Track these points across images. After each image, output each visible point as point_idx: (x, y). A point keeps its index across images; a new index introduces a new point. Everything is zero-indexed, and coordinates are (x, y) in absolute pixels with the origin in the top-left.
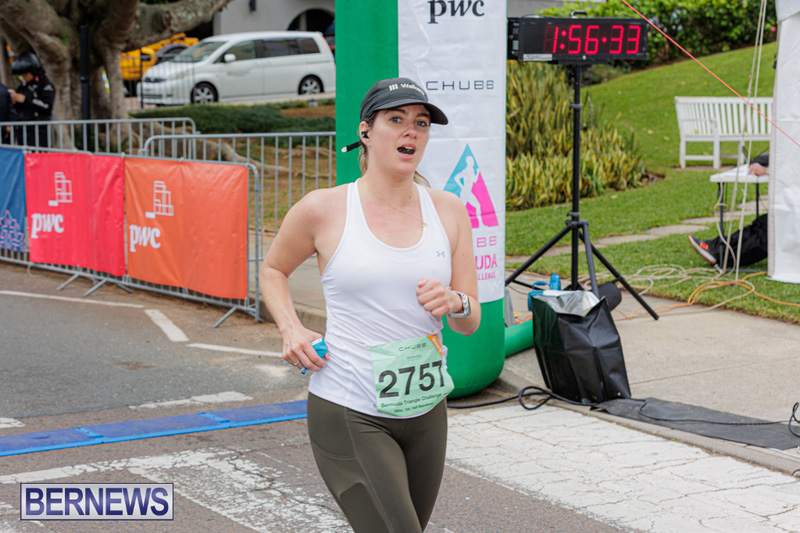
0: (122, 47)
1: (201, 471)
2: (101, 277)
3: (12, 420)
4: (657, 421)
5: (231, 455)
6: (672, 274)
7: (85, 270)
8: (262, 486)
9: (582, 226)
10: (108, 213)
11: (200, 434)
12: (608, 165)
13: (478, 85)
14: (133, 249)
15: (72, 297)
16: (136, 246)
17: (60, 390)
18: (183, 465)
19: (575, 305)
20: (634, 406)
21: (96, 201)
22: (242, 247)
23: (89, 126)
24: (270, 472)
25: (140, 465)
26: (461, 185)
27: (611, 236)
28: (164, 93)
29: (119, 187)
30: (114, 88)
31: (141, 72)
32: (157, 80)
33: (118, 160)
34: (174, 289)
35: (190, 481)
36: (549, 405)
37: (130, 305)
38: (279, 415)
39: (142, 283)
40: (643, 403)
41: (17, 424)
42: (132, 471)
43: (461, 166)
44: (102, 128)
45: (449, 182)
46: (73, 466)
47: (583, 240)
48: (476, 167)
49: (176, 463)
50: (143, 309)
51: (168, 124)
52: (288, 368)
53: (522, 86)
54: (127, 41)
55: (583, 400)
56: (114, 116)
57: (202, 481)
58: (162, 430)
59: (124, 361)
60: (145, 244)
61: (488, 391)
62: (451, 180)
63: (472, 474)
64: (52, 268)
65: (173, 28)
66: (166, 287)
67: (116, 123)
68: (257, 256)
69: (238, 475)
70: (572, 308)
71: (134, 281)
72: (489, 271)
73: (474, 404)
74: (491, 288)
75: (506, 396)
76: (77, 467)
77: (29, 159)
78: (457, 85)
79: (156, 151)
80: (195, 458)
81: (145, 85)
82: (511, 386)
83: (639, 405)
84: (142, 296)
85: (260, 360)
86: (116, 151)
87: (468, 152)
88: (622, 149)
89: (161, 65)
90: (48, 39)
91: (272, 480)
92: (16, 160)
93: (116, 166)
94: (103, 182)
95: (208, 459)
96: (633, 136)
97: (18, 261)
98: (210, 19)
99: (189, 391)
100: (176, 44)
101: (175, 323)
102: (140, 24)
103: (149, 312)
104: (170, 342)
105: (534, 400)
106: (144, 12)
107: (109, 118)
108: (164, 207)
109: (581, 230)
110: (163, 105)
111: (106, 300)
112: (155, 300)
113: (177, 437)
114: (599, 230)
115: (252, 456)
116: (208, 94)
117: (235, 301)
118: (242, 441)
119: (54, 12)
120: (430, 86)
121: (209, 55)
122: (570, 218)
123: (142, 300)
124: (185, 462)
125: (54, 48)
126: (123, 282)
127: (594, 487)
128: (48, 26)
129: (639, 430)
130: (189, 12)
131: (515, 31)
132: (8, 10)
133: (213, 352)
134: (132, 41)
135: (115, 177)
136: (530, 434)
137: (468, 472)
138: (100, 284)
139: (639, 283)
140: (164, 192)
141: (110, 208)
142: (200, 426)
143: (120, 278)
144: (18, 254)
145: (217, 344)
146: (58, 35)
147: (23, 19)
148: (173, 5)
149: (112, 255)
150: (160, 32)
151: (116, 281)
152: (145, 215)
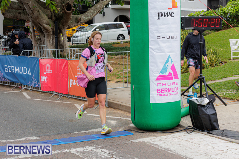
0: (67, 27)
1: (92, 152)
2: (62, 95)
3: (37, 137)
4: (227, 136)
5: (101, 147)
6: (230, 92)
7: (57, 92)
8: (110, 157)
9: (203, 78)
11: (91, 141)
12: (210, 59)
13: (172, 37)
14: (71, 86)
15: (53, 100)
17: (50, 128)
18: (86, 150)
19: (202, 102)
20: (220, 132)
21: (60, 72)
23: (57, 50)
24: (112, 152)
25: (74, 150)
26: (167, 67)
27: (211, 81)
28: (79, 40)
29: (66, 68)
30: (64, 39)
31: (72, 34)
32: (77, 37)
33: (66, 60)
34: (83, 98)
35: (89, 155)
36: (194, 132)
39: (73, 96)
40: (223, 131)
41: (38, 138)
42: (72, 152)
43: (167, 61)
44: (61, 51)
45: (164, 66)
46: (55, 151)
47: (204, 83)
48: (172, 61)
49: (84, 150)
50: (73, 104)
51: (80, 50)
52: (116, 121)
53: (183, 36)
54: (68, 26)
55: (205, 131)
56: (64, 47)
57: (92, 155)
58: (80, 140)
59: (69, 119)
60: (75, 85)
61: (176, 128)
62: (165, 65)
63: (172, 153)
64: (47, 92)
65: (81, 21)
66: (80, 97)
67: (65, 49)
69: (103, 153)
70: (201, 103)
71: (71, 96)
72: (176, 92)
73: (172, 132)
74: (177, 97)
75: (181, 129)
76: (56, 151)
77: (40, 60)
78: (166, 37)
79: (77, 57)
80: (90, 148)
81: (73, 38)
82: (183, 126)
83: (222, 132)
84: (73, 100)
85: (108, 119)
86: (65, 58)
87: (169, 57)
88: (214, 55)
89: (78, 32)
90: (46, 26)
91: (113, 155)
92: (37, 61)
93: (66, 62)
94: (62, 67)
95: (94, 149)
96: (217, 51)
97: (38, 90)
98: (92, 19)
99: (88, 128)
100: (82, 26)
102: (72, 21)
103: (75, 105)
105: (190, 130)
106: (73, 17)
107: (63, 48)
108: (80, 74)
109: (203, 79)
110: (79, 44)
111: (63, 101)
112: (77, 101)
113: (84, 142)
114: (208, 79)
115: (106, 148)
118: (104, 143)
119: (47, 18)
120: (158, 38)
121: (92, 29)
122: (200, 76)
124: (87, 150)
125: (48, 28)
126: (68, 96)
127: (209, 157)
128: (46, 22)
129: (222, 139)
130: (86, 17)
131: (183, 21)
132: (34, 18)
133: (94, 116)
134: (70, 25)
135: (65, 65)
136: (189, 141)
137: (171, 152)
138: (61, 96)
139: (220, 95)
140: (80, 70)
141: (64, 75)
142: (91, 139)
143: (67, 95)
144: (38, 88)
145: (96, 114)
146: (48, 24)
147: (38, 20)
148: (81, 15)
149: (64, 88)
150: (78, 23)
151: (66, 96)
152: (75, 76)
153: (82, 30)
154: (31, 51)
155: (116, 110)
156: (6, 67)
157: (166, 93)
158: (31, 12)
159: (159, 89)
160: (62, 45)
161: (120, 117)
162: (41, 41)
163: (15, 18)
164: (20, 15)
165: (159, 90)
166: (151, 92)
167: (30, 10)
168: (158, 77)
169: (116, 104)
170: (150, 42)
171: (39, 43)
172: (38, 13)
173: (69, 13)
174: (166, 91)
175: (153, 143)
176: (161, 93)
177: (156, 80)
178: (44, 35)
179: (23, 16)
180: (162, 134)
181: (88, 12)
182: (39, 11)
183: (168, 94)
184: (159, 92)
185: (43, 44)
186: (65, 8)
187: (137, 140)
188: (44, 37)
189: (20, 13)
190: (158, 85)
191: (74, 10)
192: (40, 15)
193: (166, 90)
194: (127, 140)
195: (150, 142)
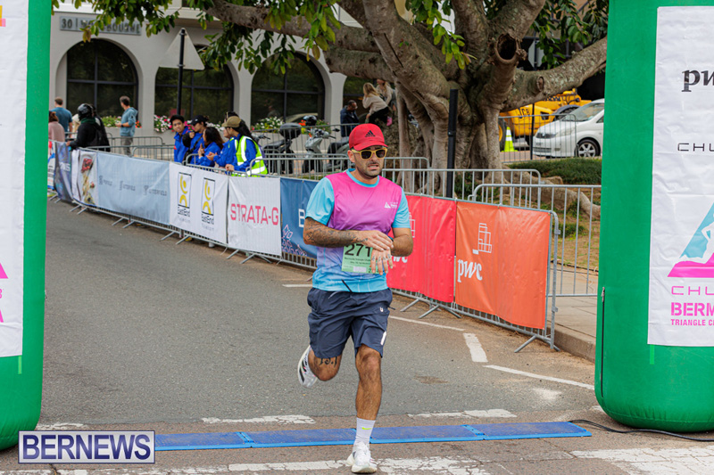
0: (500, 107)
2: (436, 303)
5: (472, 464)
7: (424, 296)
10: (442, 248)
14: (459, 281)
15: (409, 318)
16: (462, 277)
18: (427, 468)
21: (432, 238)
22: (541, 283)
23: (467, 173)
25: (391, 465)
26: (707, 238)
28: (553, 147)
29: (452, 227)
30: (491, 142)
32: (548, 136)
33: (452, 204)
34: (489, 316)
37: (453, 328)
38: (530, 433)
39: (466, 310)
41: (310, 421)
44: (479, 175)
45: (695, 234)
49: (421, 467)
50: (463, 332)
52: (560, 393)
54: (505, 102)
56: (490, 166)
58: (423, 437)
59: (424, 375)
60: (470, 277)
62: (698, 233)
64: (400, 293)
65: (545, 91)
66: (483, 315)
67: (491, 172)
68: (554, 291)
78: (707, 147)
81: (537, 140)
84: (467, 321)
85: (540, 383)
90: (436, 100)
93: (450, 208)
94: (439, 221)
95: (454, 465)
98: (581, 83)
99: (464, 406)
101: (483, 347)
102: (517, 87)
103: (466, 335)
104: (471, 362)
106: (521, 77)
108: (486, 246)
110: (552, 157)
111: (438, 323)
113: (434, 444)
116: (591, 149)
117: (535, 331)
118: (488, 453)
119: (442, 77)
120: (682, 147)
121: (594, 115)
123: (466, 324)
124: (430, 466)
125: (442, 107)
126: (452, 308)
128: (436, 89)
130: (561, 78)
132: (403, 75)
133: (502, 373)
134: (510, 101)
135: (449, 218)
138: (434, 308)
140: (486, 232)
141: (443, 245)
142: (458, 436)
143: (449, 305)
145: (511, 367)
146: (444, 96)
147: (415, 83)
148: (547, 71)
149: (442, 284)
150: (535, 95)
151: (446, 307)
152: (472, 251)
153: (567, 117)
154: (391, 172)
155: (578, 360)
156: (302, 214)
157: (699, 317)
158: (394, 59)
159: (677, 304)
160: (484, 158)
161: (580, 381)
162: (423, 145)
163: (360, 76)
164: (373, 65)
165: (677, 306)
166: (653, 311)
167: (392, 53)
168: (676, 265)
169: (581, 341)
170: (658, 161)
171: (416, 149)
172: (415, 63)
173: (508, 65)
174: (699, 313)
175: (636, 465)
176: (682, 317)
177: (669, 276)
178: (431, 128)
179: (381, 69)
180: (680, 442)
181: (570, 62)
182: (417, 57)
183: (707, 323)
184: (677, 312)
185: (427, 153)
186: (496, 49)
187: (593, 453)
188: (433, 131)
189: (373, 61)
190: (676, 290)
191: (522, 55)
192: (420, 68)
193: (700, 307)
194: (562, 449)
195: (629, 462)
